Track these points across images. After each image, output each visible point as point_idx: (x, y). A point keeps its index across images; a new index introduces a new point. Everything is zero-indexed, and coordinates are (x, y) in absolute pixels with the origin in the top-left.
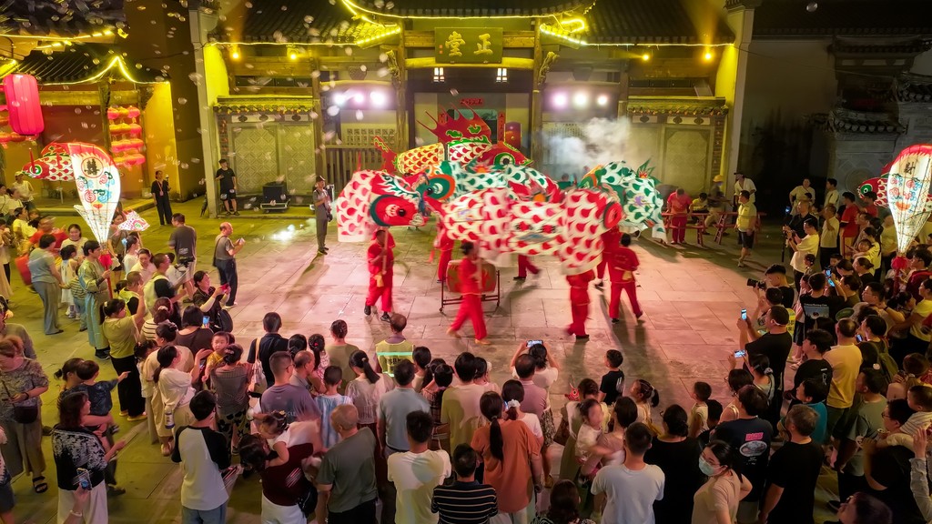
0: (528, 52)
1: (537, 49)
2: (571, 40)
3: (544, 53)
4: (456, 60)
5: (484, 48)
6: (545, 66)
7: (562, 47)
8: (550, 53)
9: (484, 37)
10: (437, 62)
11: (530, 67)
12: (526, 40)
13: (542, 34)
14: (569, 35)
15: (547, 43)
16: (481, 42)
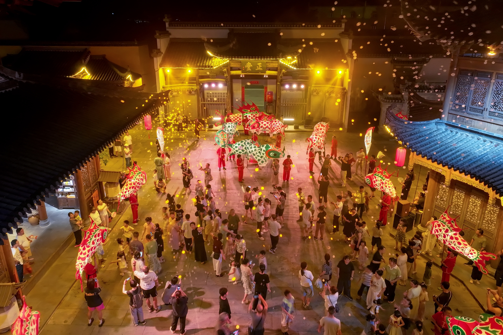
0: (275, 69)
1: (278, 68)
2: (291, 67)
3: (281, 70)
4: (249, 72)
5: (259, 68)
6: (281, 75)
7: (287, 68)
8: (283, 70)
9: (259, 64)
10: (242, 73)
11: (276, 75)
12: (275, 65)
13: (280, 63)
14: (290, 65)
15: (282, 66)
16: (258, 66)
